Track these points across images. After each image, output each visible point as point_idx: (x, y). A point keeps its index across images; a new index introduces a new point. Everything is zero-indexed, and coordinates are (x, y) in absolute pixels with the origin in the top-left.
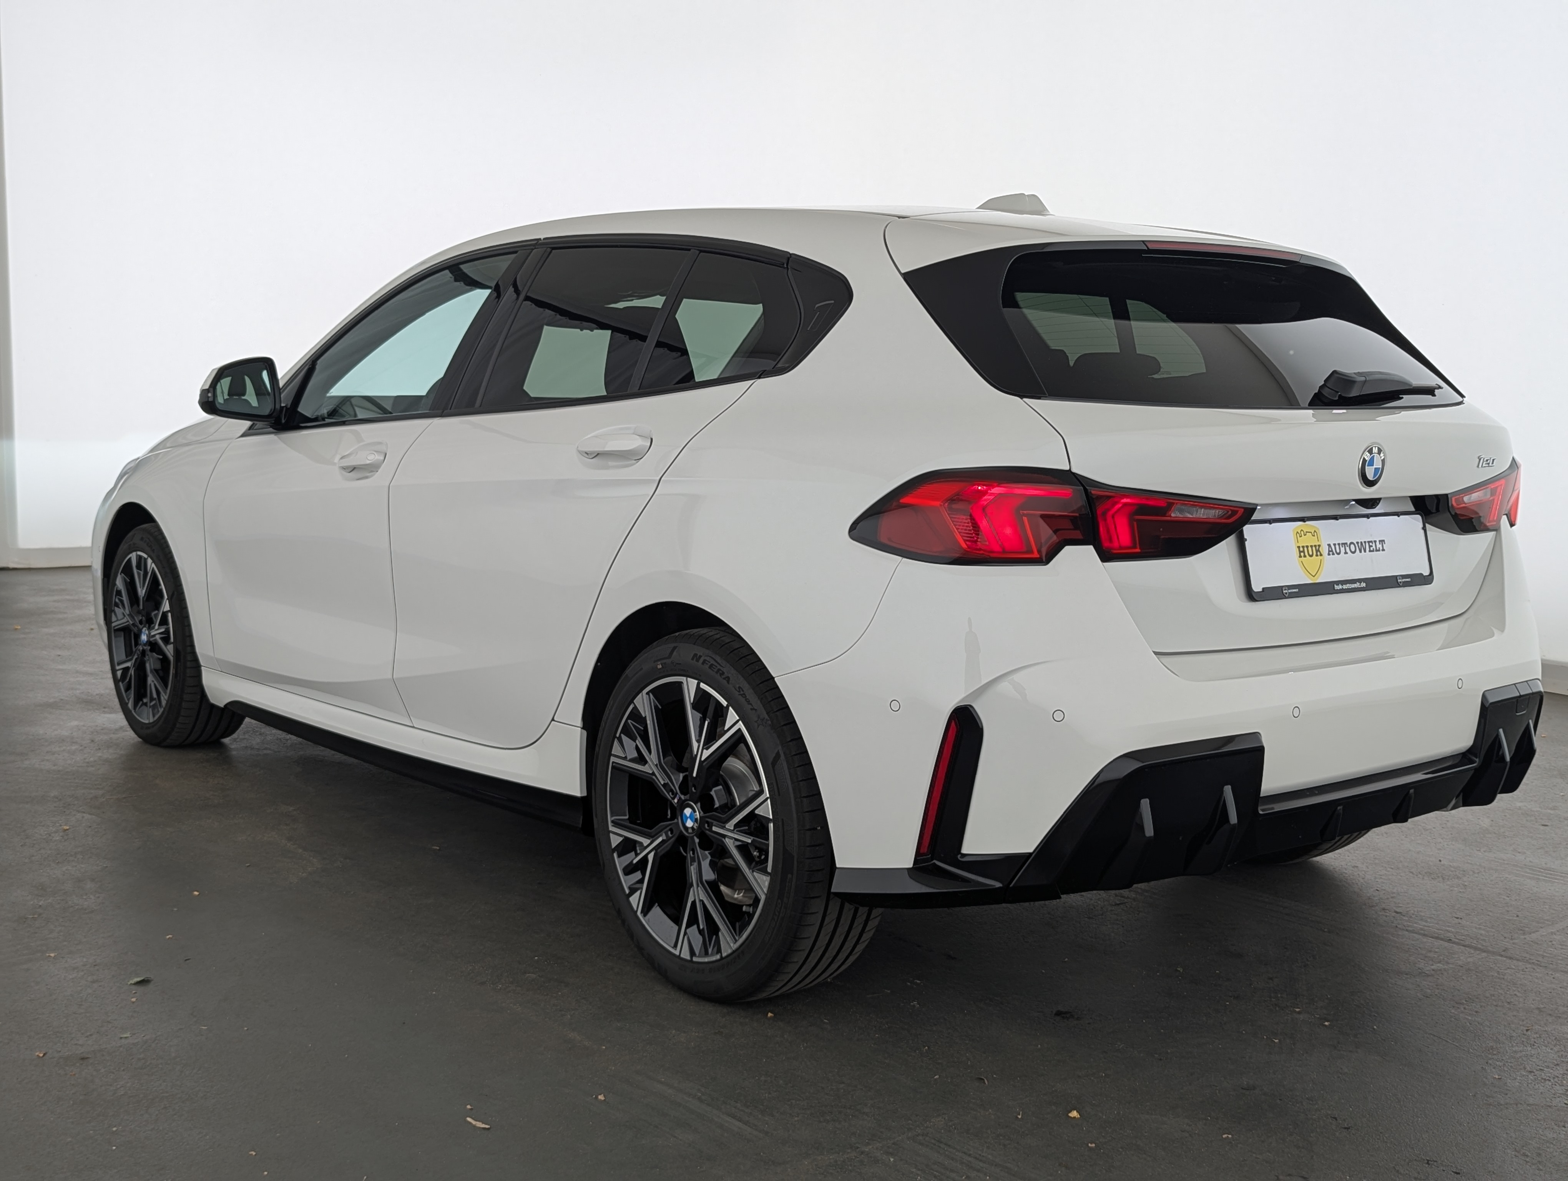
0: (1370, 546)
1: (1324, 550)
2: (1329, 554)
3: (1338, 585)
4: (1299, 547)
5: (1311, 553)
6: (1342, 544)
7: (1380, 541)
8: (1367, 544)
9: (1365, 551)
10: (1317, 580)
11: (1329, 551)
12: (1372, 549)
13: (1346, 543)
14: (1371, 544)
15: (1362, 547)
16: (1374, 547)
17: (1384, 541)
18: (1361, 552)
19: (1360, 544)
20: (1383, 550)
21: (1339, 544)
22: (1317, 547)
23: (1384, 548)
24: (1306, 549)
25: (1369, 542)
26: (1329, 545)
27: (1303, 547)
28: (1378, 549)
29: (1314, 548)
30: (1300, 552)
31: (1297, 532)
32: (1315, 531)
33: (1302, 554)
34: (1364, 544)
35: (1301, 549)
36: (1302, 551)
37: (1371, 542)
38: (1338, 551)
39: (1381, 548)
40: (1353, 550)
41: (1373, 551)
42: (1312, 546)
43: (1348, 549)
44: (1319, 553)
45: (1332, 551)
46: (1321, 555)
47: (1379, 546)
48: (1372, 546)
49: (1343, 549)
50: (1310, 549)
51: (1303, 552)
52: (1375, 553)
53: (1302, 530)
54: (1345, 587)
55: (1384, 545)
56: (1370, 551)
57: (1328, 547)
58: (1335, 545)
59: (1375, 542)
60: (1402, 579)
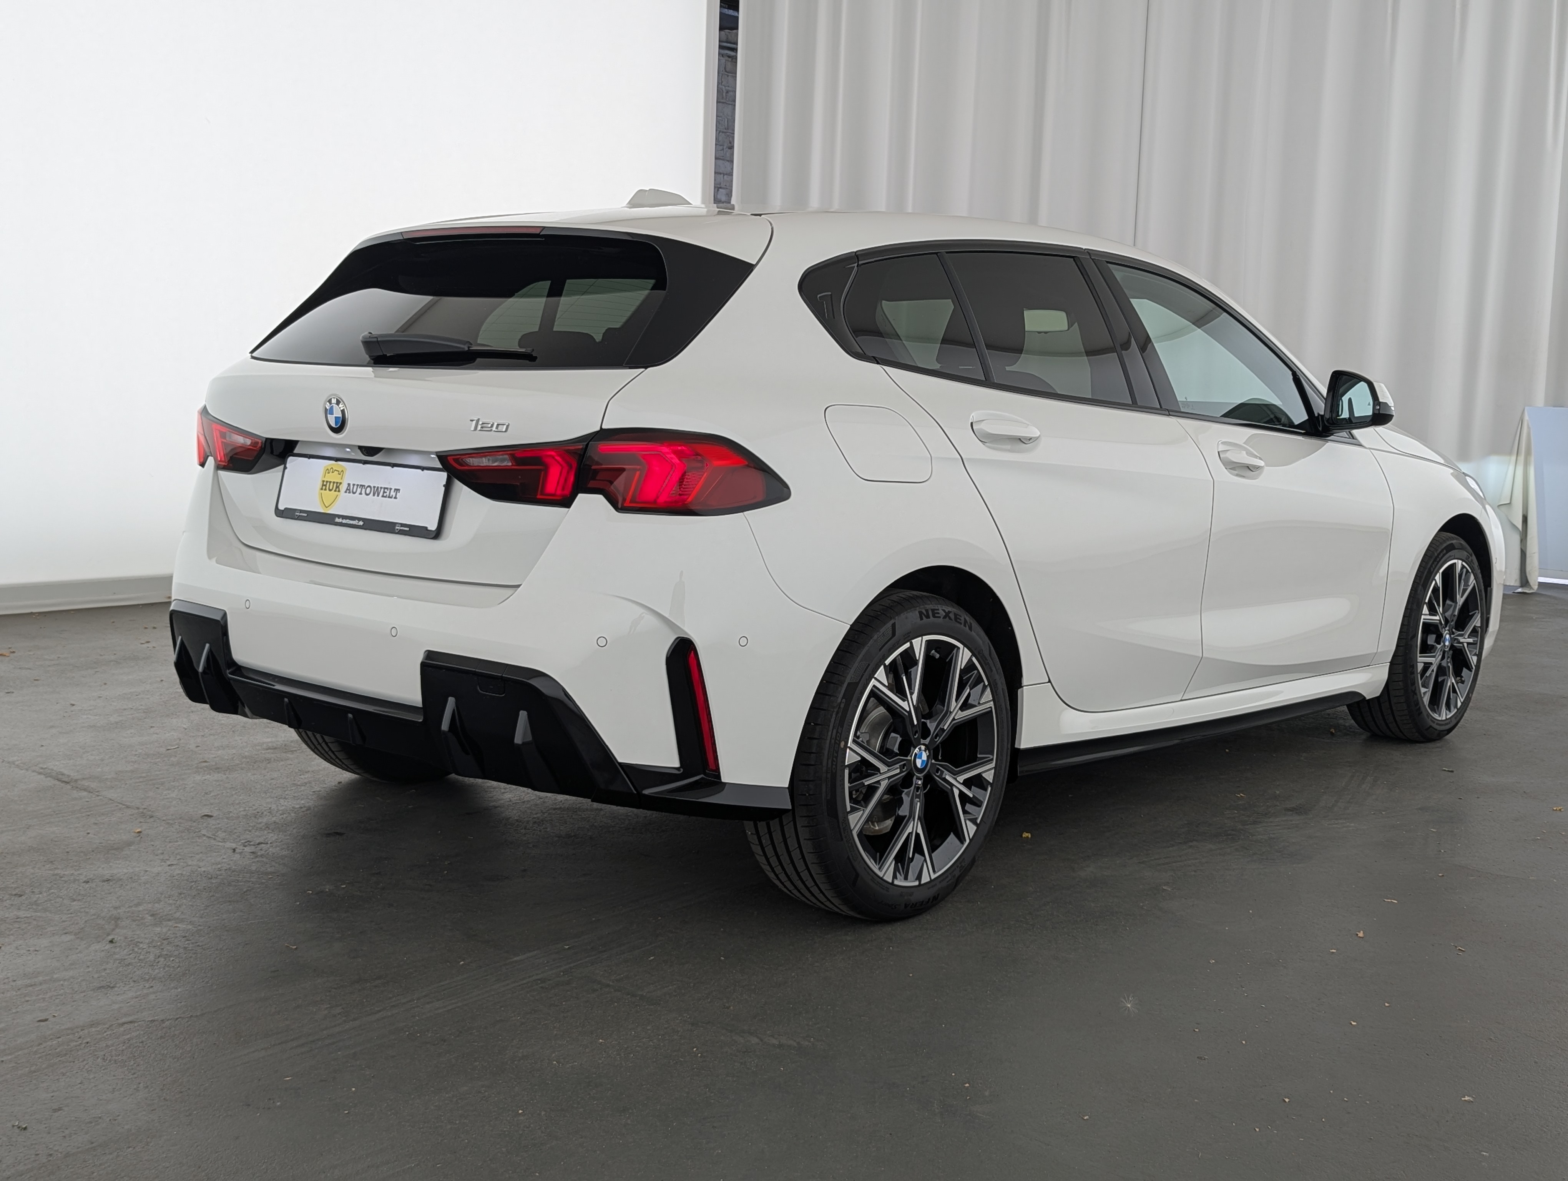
0: (384, 492)
1: (343, 487)
2: (346, 492)
3: (339, 518)
4: (323, 481)
5: (331, 488)
6: (361, 485)
7: (395, 489)
8: (382, 490)
9: (378, 496)
10: (328, 510)
11: (347, 489)
12: (385, 495)
13: (364, 486)
14: (386, 490)
15: (376, 491)
16: (388, 494)
17: (399, 490)
18: (374, 495)
19: (376, 489)
20: (395, 498)
21: (358, 485)
22: (338, 485)
23: (397, 496)
24: (328, 484)
25: (385, 488)
26: (349, 485)
27: (327, 482)
28: (391, 496)
29: (335, 484)
30: (323, 485)
31: (328, 469)
32: (342, 471)
33: (324, 487)
34: (379, 489)
35: (325, 483)
36: (324, 485)
37: (387, 488)
38: (354, 491)
39: (394, 496)
40: (368, 492)
41: (386, 497)
42: (334, 483)
43: (363, 490)
44: (337, 490)
45: (349, 490)
46: (339, 491)
47: (393, 493)
48: (386, 492)
49: (359, 490)
50: (332, 484)
51: (326, 485)
52: (387, 499)
53: (332, 468)
54: (344, 521)
55: (398, 494)
56: (383, 496)
57: (347, 486)
58: (354, 485)
59: (391, 489)
60: (401, 526)
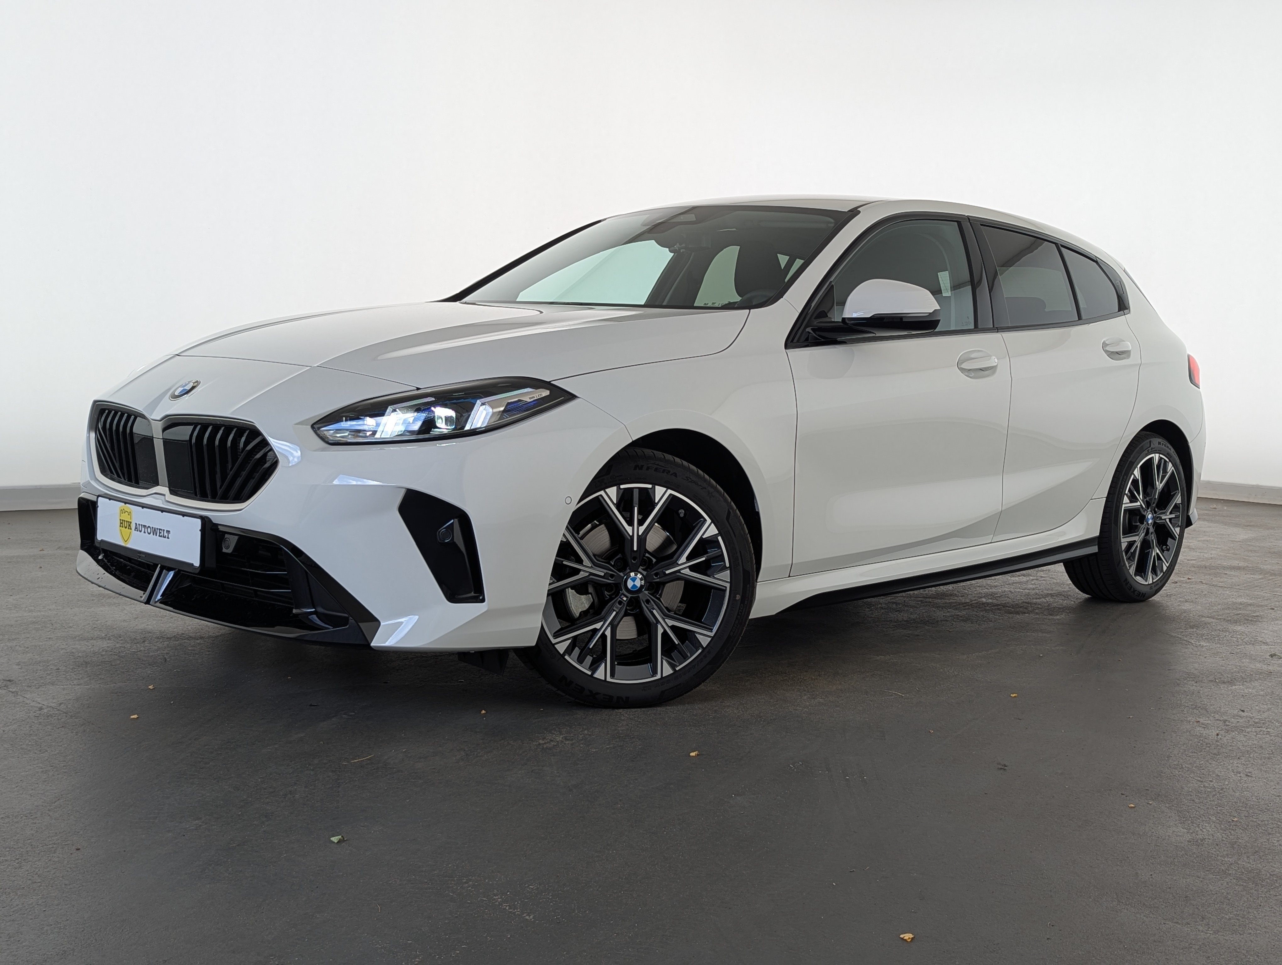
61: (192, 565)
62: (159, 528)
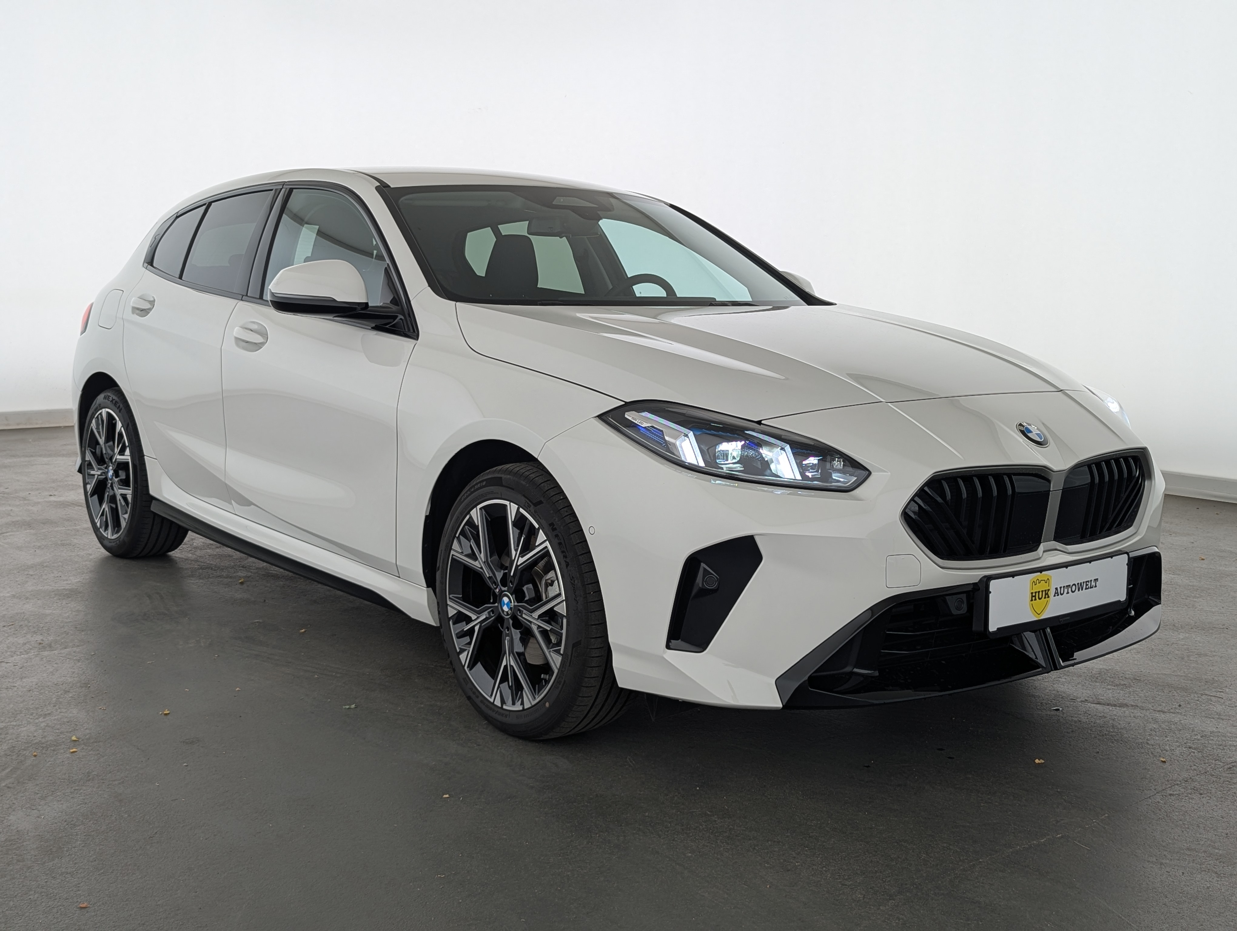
61: (1119, 601)
62: (1085, 581)
